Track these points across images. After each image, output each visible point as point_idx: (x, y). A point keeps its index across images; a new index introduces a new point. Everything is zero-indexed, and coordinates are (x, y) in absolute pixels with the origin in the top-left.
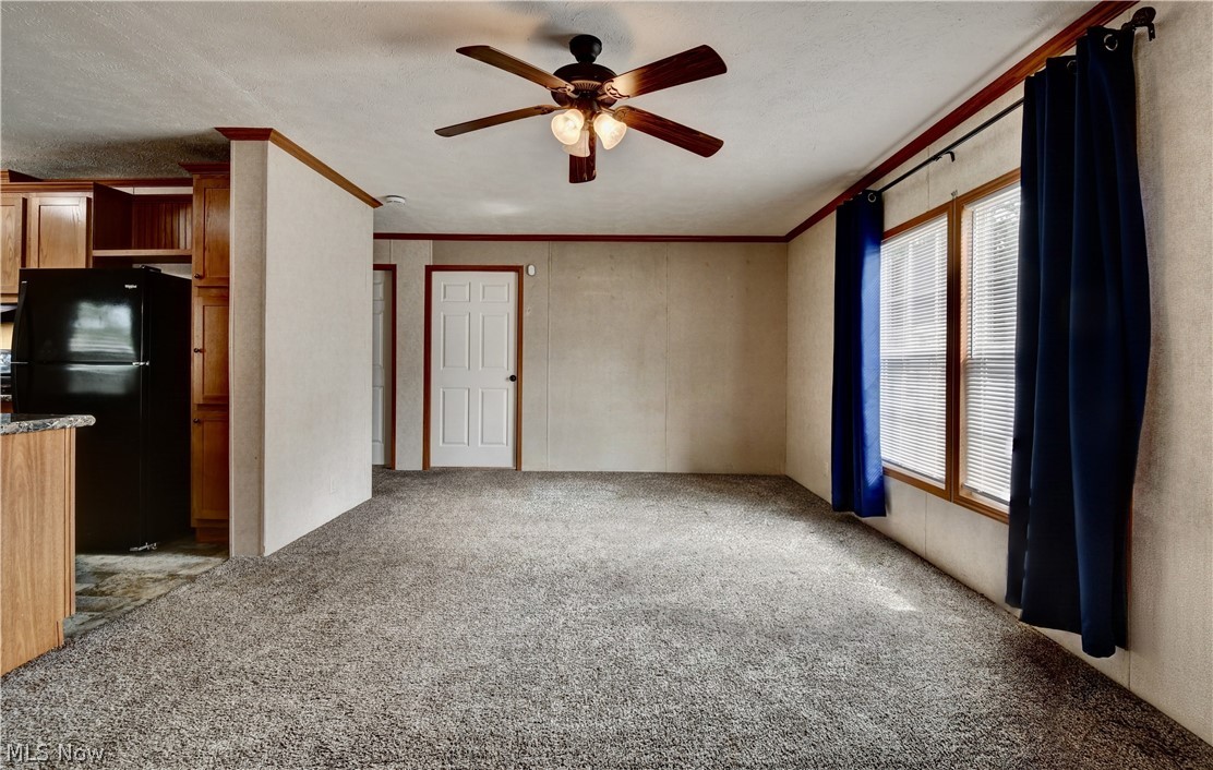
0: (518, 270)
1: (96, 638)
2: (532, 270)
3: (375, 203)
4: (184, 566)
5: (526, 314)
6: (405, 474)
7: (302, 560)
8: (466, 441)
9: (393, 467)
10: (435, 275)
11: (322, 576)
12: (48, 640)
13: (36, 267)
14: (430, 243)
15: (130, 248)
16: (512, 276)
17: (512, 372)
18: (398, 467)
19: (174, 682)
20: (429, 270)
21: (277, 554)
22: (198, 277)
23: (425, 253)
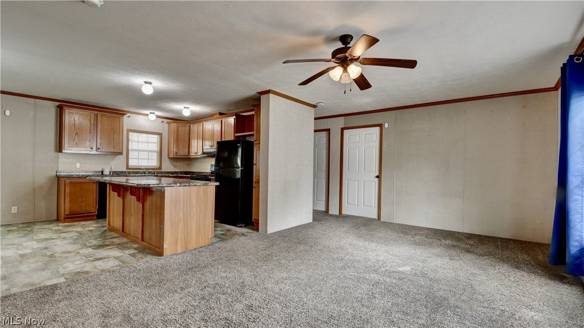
0: (380, 126)
1: (217, 245)
2: (386, 125)
3: (314, 106)
4: (247, 232)
5: (384, 146)
6: (332, 216)
7: (276, 237)
8: (357, 204)
9: (328, 212)
10: (345, 131)
11: (278, 242)
12: (207, 243)
13: (220, 141)
14: (343, 118)
15: (245, 132)
16: (377, 129)
17: (377, 174)
18: (330, 213)
19: (225, 258)
20: (343, 129)
21: (270, 234)
22: (255, 141)
23: (341, 122)
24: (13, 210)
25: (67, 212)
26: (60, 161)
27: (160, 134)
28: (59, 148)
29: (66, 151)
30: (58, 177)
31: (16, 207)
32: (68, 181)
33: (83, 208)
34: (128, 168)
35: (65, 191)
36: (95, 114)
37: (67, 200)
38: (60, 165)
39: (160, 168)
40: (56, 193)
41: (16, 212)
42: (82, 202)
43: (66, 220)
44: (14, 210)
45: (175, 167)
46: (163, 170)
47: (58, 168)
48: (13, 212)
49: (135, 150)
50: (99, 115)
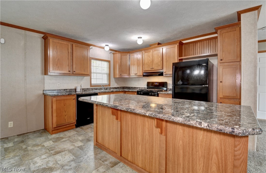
22: (221, 60)
24: (9, 125)
25: (55, 126)
26: (45, 82)
27: (109, 62)
28: (45, 72)
29: (51, 74)
30: (45, 95)
31: (12, 122)
32: (54, 99)
33: (67, 121)
34: (91, 86)
35: (52, 107)
36: (71, 44)
37: (55, 115)
38: (45, 85)
39: (109, 85)
40: (44, 107)
41: (12, 126)
42: (66, 116)
43: (53, 132)
44: (11, 124)
45: (118, 84)
46: (111, 86)
47: (44, 88)
48: (9, 126)
49: (95, 73)
50: (74, 45)
